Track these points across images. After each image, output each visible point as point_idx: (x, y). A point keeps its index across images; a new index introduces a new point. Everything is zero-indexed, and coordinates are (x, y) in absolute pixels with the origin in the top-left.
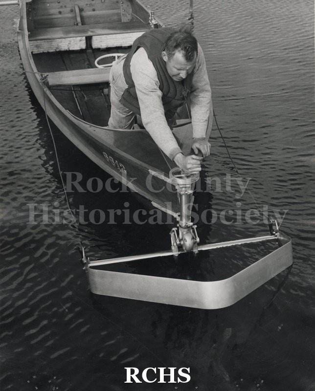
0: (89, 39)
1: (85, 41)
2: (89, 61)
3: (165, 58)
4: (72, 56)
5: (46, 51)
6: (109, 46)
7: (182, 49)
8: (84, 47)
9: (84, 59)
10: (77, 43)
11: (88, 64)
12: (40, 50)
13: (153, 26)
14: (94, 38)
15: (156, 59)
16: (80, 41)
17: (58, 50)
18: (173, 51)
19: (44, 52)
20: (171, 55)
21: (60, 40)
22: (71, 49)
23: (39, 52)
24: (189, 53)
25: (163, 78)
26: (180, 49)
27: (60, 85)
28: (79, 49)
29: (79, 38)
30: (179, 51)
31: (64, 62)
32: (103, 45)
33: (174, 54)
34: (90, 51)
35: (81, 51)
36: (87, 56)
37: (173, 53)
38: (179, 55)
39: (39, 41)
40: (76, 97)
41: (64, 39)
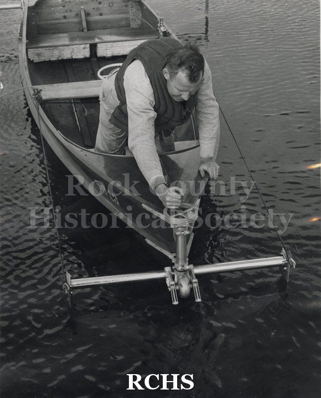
0: (93, 47)
1: (89, 49)
2: (93, 71)
3: (167, 76)
4: (74, 65)
5: (48, 60)
6: (115, 55)
7: (186, 68)
8: (88, 55)
9: (87, 69)
10: (81, 51)
11: (91, 74)
12: (41, 58)
13: (161, 34)
14: (99, 46)
15: (155, 75)
16: (84, 48)
17: (60, 59)
18: (176, 69)
19: (46, 60)
20: (173, 74)
21: (62, 48)
22: (74, 57)
23: (40, 61)
24: (194, 73)
25: (161, 96)
26: (184, 68)
27: (58, 99)
28: (82, 57)
29: (83, 46)
30: (183, 70)
31: (66, 72)
32: (109, 54)
33: (177, 73)
34: (94, 59)
35: (85, 59)
36: (91, 65)
37: (176, 71)
38: (183, 75)
39: (40, 49)
40: (76, 111)
41: (66, 47)
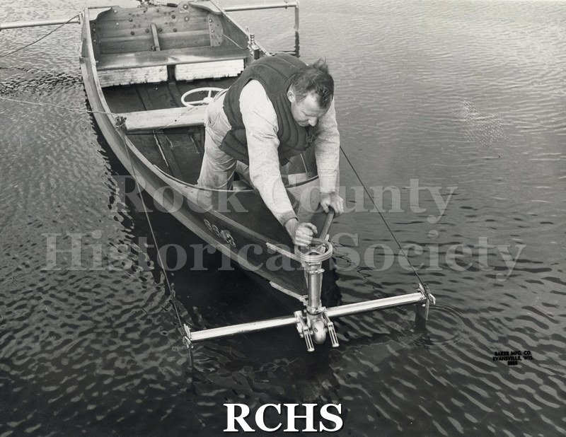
0: (171, 69)
1: (166, 71)
3: (292, 99)
4: (150, 90)
5: (118, 84)
6: (197, 78)
7: (316, 92)
8: (165, 78)
9: (165, 94)
10: (157, 74)
11: (171, 101)
12: (110, 82)
13: (252, 53)
14: (177, 66)
15: (278, 98)
16: (161, 70)
17: (132, 83)
18: (305, 93)
19: (115, 84)
20: (300, 98)
21: (135, 70)
22: (148, 81)
23: (108, 86)
24: (325, 98)
25: (284, 122)
26: (313, 91)
28: (158, 81)
29: (159, 68)
30: (312, 94)
31: (140, 98)
32: (190, 77)
33: (305, 97)
34: (173, 83)
35: (162, 84)
36: (170, 90)
37: (304, 95)
38: (311, 100)
39: (108, 72)
40: (160, 144)
41: (139, 69)
